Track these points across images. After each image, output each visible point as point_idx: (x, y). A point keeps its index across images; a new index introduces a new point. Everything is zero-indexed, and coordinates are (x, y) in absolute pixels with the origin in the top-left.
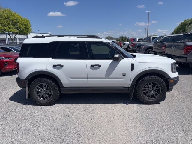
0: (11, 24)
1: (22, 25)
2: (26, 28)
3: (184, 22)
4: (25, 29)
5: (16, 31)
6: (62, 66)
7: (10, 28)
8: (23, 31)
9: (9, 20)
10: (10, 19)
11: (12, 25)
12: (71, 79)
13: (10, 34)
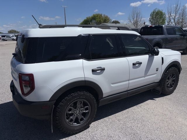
3: (86, 19)
6: (103, 70)
12: (112, 85)
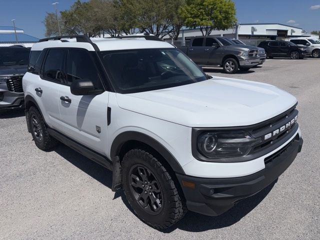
0: (204, 13)
1: (220, 13)
2: (226, 18)
4: (224, 20)
5: (210, 23)
6: (41, 92)
7: (202, 20)
8: (221, 22)
9: (202, 7)
10: (203, 5)
11: (206, 14)
12: (50, 117)
13: (203, 30)
